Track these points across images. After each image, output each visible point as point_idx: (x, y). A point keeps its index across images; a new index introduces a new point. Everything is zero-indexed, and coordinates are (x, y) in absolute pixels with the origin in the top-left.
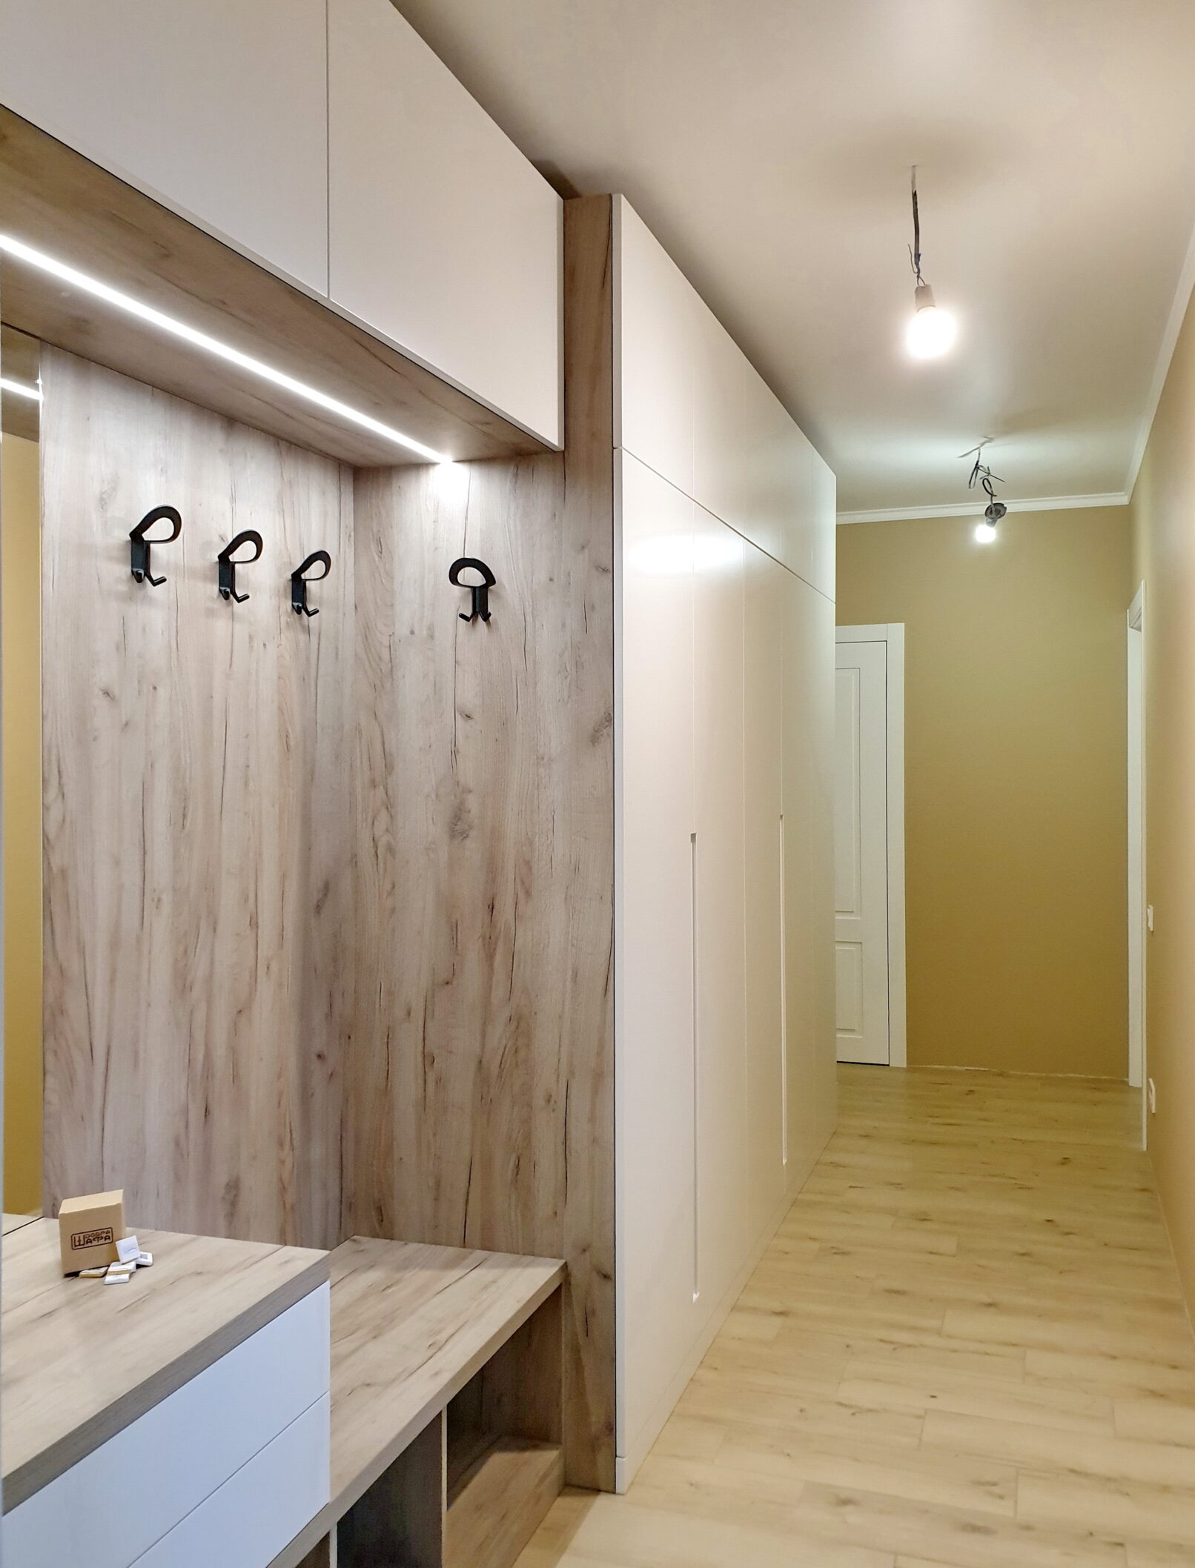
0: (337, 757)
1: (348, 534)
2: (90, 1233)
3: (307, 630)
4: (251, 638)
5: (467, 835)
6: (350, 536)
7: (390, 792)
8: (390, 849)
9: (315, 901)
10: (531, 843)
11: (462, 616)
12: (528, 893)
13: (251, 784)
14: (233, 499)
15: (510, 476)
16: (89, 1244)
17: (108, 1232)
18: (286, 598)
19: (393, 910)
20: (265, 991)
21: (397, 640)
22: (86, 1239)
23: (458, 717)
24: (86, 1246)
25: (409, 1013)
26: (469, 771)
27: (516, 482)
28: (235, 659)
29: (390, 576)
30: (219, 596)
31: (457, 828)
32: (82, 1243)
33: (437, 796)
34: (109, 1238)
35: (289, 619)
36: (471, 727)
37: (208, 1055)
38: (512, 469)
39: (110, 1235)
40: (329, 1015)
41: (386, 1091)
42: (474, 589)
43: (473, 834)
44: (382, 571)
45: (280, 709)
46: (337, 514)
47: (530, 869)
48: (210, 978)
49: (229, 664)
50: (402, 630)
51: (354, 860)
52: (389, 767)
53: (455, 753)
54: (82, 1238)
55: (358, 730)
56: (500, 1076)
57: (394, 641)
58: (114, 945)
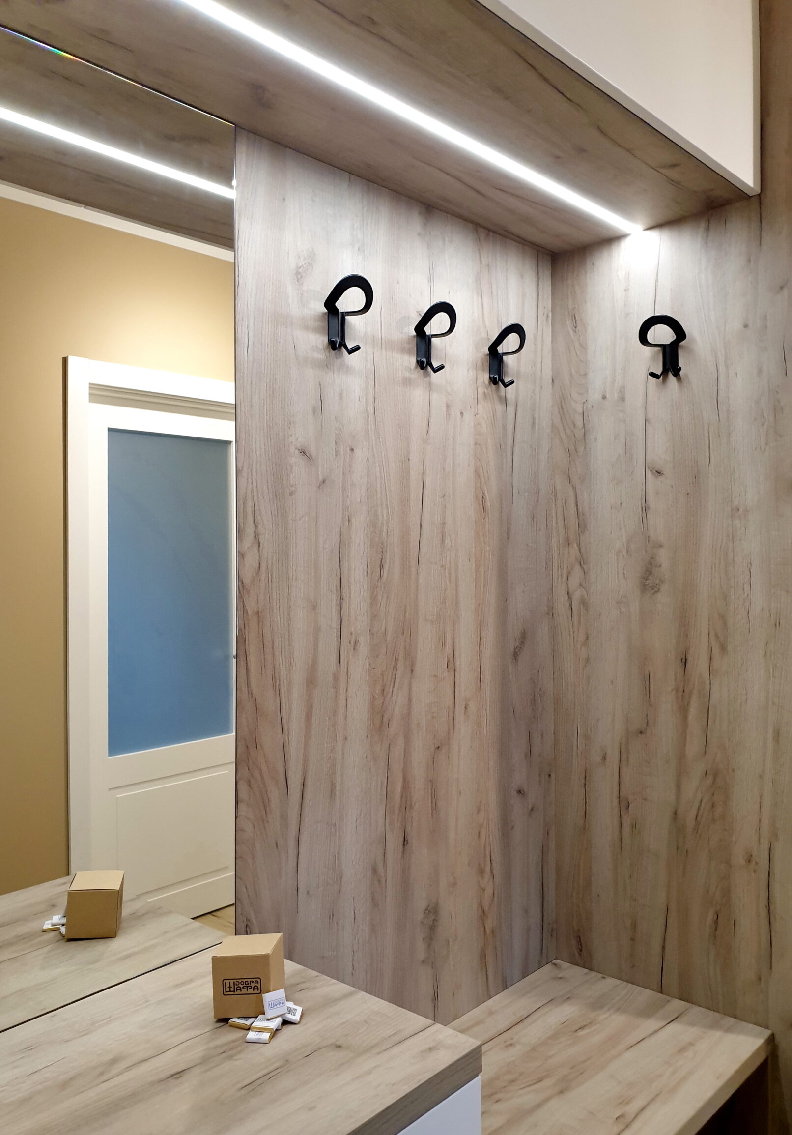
0: (533, 518)
1: (545, 315)
2: (240, 981)
3: (505, 401)
4: (448, 406)
5: (658, 589)
6: (548, 316)
7: (583, 550)
8: (584, 602)
9: (512, 649)
10: (725, 597)
11: (653, 374)
12: (723, 648)
13: (448, 541)
14: (431, 279)
15: (701, 230)
16: (239, 992)
17: (256, 982)
18: (484, 370)
19: (587, 660)
20: (464, 730)
21: (589, 406)
22: (236, 986)
23: (649, 474)
24: (236, 993)
25: (604, 758)
26: (658, 526)
27: (707, 236)
28: (432, 424)
29: (584, 347)
30: (416, 367)
31: (647, 582)
32: (232, 989)
33: (628, 552)
34: (258, 989)
35: (486, 391)
36: (661, 482)
37: (406, 787)
38: (703, 224)
39: (259, 985)
40: (529, 754)
41: (584, 829)
42: (663, 346)
43: (664, 588)
44: (577, 344)
45: (477, 473)
46: (535, 295)
47: (725, 623)
48: (407, 716)
49: (426, 429)
50: (594, 396)
51: (551, 613)
52: (582, 526)
53: (645, 509)
54: (232, 985)
55: (554, 493)
56: (696, 829)
57: (587, 407)
58: (311, 682)
